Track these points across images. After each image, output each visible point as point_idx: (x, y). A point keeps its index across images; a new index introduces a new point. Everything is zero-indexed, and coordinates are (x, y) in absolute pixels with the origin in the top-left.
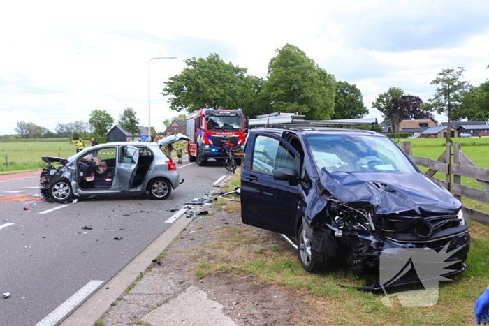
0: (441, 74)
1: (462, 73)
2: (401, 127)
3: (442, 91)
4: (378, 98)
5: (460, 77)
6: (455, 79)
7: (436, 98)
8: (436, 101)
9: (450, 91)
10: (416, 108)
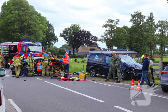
0: (107, 22)
1: (118, 22)
2: (79, 51)
3: (108, 32)
4: (64, 30)
5: (117, 24)
6: (115, 25)
7: (105, 35)
8: (105, 37)
9: (112, 32)
10: (88, 39)
